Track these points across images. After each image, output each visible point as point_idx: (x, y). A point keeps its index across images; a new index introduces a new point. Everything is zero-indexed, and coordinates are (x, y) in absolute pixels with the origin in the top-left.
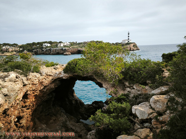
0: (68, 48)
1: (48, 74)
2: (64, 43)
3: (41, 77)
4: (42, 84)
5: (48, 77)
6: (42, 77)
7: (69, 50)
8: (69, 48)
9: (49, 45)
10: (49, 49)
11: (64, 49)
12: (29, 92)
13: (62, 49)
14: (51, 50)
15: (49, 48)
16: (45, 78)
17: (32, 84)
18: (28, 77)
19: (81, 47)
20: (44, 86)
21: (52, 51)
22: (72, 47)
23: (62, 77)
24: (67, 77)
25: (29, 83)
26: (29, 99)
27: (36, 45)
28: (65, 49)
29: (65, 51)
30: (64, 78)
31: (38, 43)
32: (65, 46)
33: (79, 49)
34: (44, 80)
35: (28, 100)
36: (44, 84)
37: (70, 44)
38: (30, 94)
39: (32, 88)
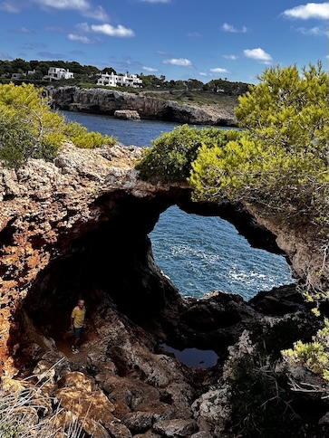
0: (133, 95)
1: (86, 170)
2: (121, 75)
3: (62, 179)
4: (62, 203)
5: (84, 182)
6: (63, 177)
7: (133, 103)
8: (137, 94)
9: (68, 75)
10: (68, 91)
11: (116, 97)
12: (19, 223)
13: (112, 95)
14: (72, 95)
15: (67, 87)
16: (75, 182)
17: (33, 197)
18: (21, 170)
19: (178, 99)
20: (68, 210)
21: (75, 98)
22: (146, 95)
23: (131, 190)
24: (147, 191)
25: (23, 192)
26: (16, 245)
27: (26, 71)
28: (122, 98)
29: (122, 103)
30: (136, 193)
31: (34, 64)
32: (121, 87)
33: (171, 103)
34: (69, 190)
35: (14, 249)
36: (67, 202)
37: (140, 81)
38: (21, 230)
39: (29, 208)
